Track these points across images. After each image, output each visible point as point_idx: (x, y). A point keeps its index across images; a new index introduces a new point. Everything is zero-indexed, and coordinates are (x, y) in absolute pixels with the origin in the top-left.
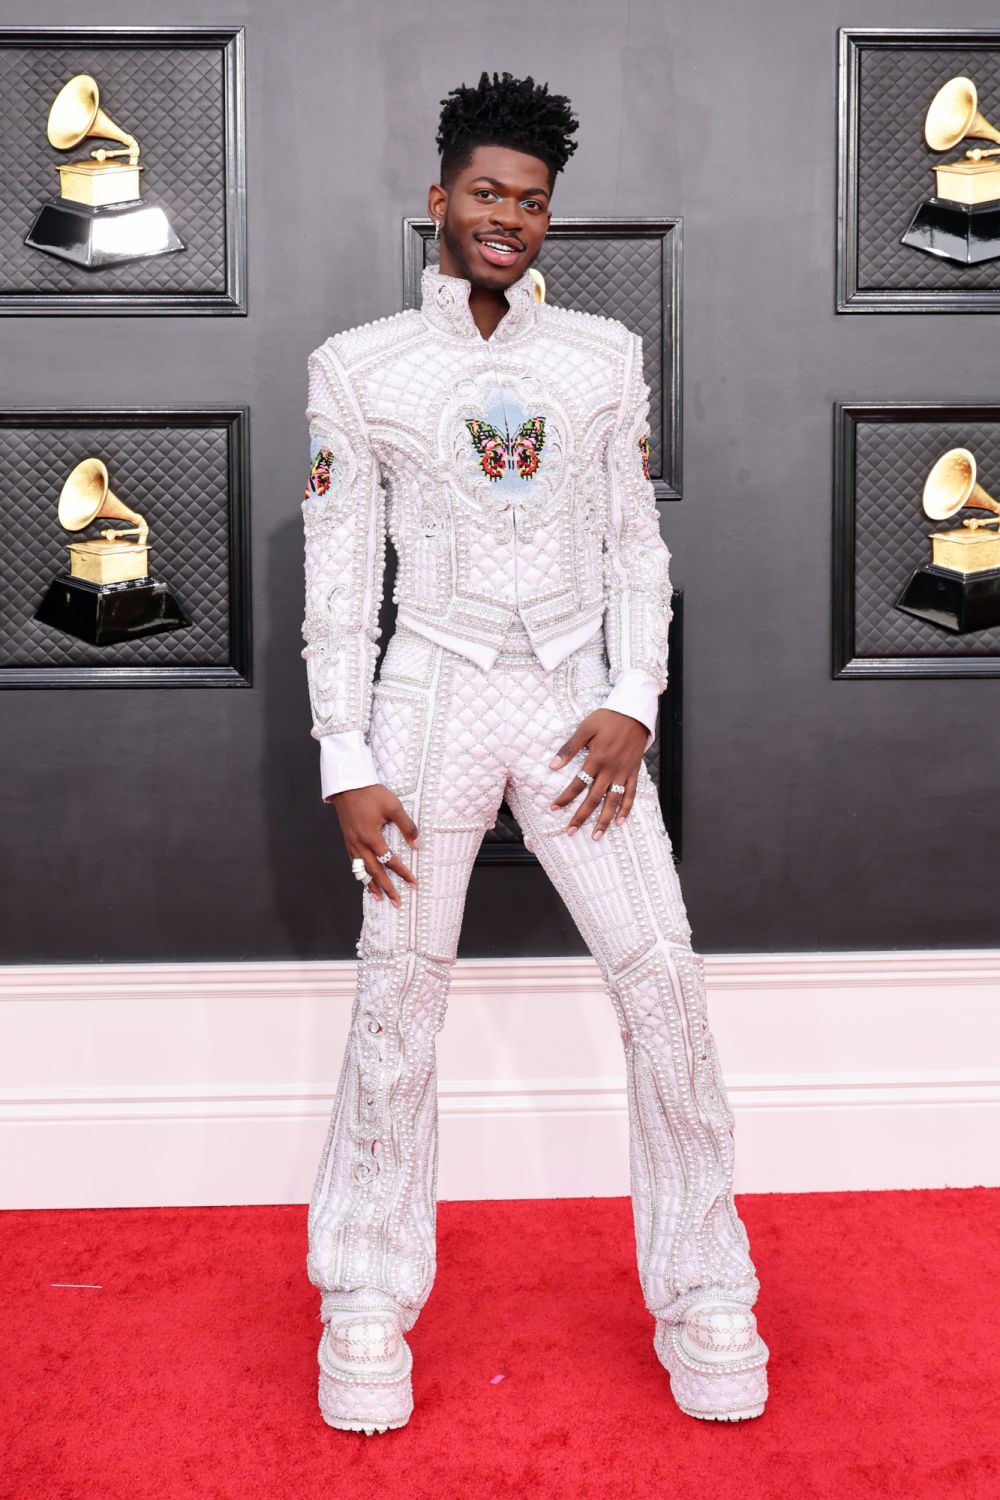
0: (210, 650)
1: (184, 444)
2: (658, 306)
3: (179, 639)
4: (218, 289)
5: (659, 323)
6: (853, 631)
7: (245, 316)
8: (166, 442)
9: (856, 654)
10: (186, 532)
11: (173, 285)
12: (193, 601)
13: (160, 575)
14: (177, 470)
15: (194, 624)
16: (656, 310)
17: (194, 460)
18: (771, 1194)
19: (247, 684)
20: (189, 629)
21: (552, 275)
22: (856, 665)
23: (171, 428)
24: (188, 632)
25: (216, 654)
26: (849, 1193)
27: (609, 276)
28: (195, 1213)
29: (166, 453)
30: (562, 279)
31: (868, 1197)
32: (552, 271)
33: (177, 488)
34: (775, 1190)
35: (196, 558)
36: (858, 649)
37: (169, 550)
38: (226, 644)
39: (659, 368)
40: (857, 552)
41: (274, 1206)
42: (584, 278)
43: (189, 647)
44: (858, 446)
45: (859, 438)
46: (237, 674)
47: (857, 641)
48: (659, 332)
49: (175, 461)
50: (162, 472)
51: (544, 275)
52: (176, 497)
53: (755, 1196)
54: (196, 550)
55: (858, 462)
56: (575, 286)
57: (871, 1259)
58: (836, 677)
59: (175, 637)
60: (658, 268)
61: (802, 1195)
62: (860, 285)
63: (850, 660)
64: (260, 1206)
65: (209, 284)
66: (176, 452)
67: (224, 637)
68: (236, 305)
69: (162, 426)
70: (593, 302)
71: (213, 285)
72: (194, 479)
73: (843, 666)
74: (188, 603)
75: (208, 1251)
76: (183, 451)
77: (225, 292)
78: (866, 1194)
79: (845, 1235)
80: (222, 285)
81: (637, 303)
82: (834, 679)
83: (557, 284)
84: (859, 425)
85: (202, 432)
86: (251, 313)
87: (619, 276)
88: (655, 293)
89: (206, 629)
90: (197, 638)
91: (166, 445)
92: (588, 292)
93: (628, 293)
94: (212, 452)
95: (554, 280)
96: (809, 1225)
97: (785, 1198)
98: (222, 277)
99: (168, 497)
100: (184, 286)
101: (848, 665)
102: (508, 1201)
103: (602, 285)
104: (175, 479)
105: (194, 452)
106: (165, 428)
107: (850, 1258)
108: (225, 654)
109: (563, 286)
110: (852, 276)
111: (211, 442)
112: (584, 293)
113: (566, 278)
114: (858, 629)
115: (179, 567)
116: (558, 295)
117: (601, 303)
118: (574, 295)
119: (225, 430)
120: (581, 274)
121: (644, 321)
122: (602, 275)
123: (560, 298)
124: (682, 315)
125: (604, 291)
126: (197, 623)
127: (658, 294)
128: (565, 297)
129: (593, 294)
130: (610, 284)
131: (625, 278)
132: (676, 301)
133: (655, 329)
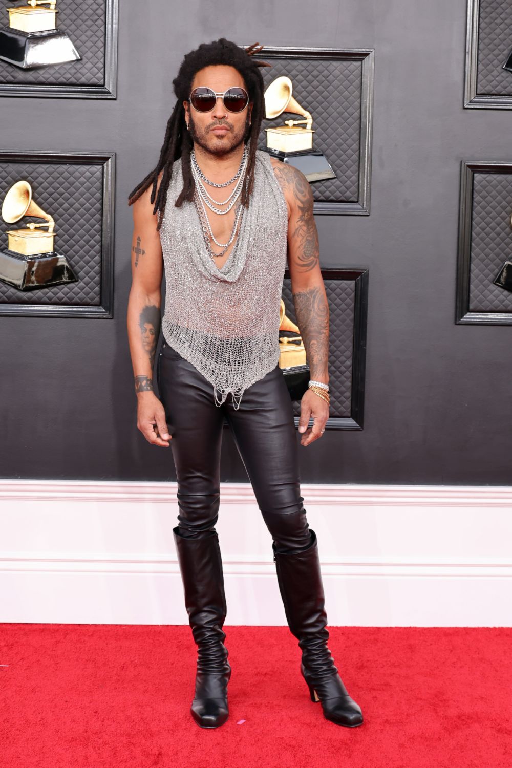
0: (88, 296)
1: (77, 174)
2: (359, 100)
3: (71, 289)
4: (100, 84)
5: (359, 111)
6: (469, 296)
7: (115, 99)
8: (66, 173)
9: (470, 310)
10: (76, 226)
11: (73, 80)
12: (79, 267)
13: (61, 251)
14: (72, 189)
15: (80, 280)
16: (357, 104)
17: (82, 184)
18: (410, 627)
19: (110, 317)
20: (77, 283)
21: (297, 81)
22: (469, 316)
23: (70, 164)
24: (76, 285)
25: (92, 299)
26: (456, 628)
27: (330, 83)
28: (70, 628)
29: (66, 179)
30: (302, 84)
31: (467, 631)
32: (297, 78)
33: (71, 200)
34: (413, 625)
35: (82, 242)
36: (471, 307)
37: (66, 236)
38: (98, 293)
39: (358, 137)
40: (472, 250)
41: (117, 625)
42: (315, 83)
43: (77, 294)
44: (474, 187)
45: (475, 182)
46: (104, 310)
47: (470, 302)
48: (359, 116)
49: (72, 184)
50: (63, 191)
51: (292, 81)
52: (71, 205)
53: (400, 628)
54: (82, 237)
55: (474, 196)
56: (310, 88)
57: (466, 664)
58: (457, 323)
59: (68, 288)
60: (359, 79)
61: (428, 628)
62: (478, 93)
63: (466, 313)
64: (109, 625)
65: (94, 80)
66: (72, 179)
67: (97, 288)
68: (110, 93)
69: (65, 163)
70: (320, 97)
71: (97, 81)
72: (82, 195)
73: (462, 317)
74: (76, 268)
75: (77, 648)
76: (77, 179)
77: (103, 86)
78: (466, 629)
79: (452, 651)
80: (102, 81)
81: (347, 98)
82: (456, 324)
83: (300, 86)
84: (475, 175)
85: (87, 167)
86: (119, 98)
87: (336, 83)
88: (357, 93)
89: (87, 284)
90: (82, 289)
91: (66, 174)
92: (317, 91)
93: (341, 93)
94: (93, 179)
95: (298, 84)
96: (431, 644)
97: (418, 630)
98: (102, 76)
99: (66, 205)
100: (80, 81)
101: (465, 316)
102: (255, 627)
103: (326, 88)
104: (71, 194)
105: (82, 179)
106: (66, 164)
107: (454, 663)
108: (97, 299)
109: (303, 88)
110: (474, 87)
111: (93, 174)
112: (315, 92)
113: (305, 83)
114: (471, 295)
115: (72, 247)
116: (300, 93)
117: (325, 98)
118: (310, 93)
119: (101, 167)
120: (314, 80)
121: (350, 110)
122: (326, 82)
123: (301, 95)
124: (373, 107)
125: (327, 91)
126: (82, 280)
127: (359, 94)
128: (304, 93)
129: (321, 93)
130: (331, 87)
131: (339, 84)
132: (369, 98)
133: (357, 114)
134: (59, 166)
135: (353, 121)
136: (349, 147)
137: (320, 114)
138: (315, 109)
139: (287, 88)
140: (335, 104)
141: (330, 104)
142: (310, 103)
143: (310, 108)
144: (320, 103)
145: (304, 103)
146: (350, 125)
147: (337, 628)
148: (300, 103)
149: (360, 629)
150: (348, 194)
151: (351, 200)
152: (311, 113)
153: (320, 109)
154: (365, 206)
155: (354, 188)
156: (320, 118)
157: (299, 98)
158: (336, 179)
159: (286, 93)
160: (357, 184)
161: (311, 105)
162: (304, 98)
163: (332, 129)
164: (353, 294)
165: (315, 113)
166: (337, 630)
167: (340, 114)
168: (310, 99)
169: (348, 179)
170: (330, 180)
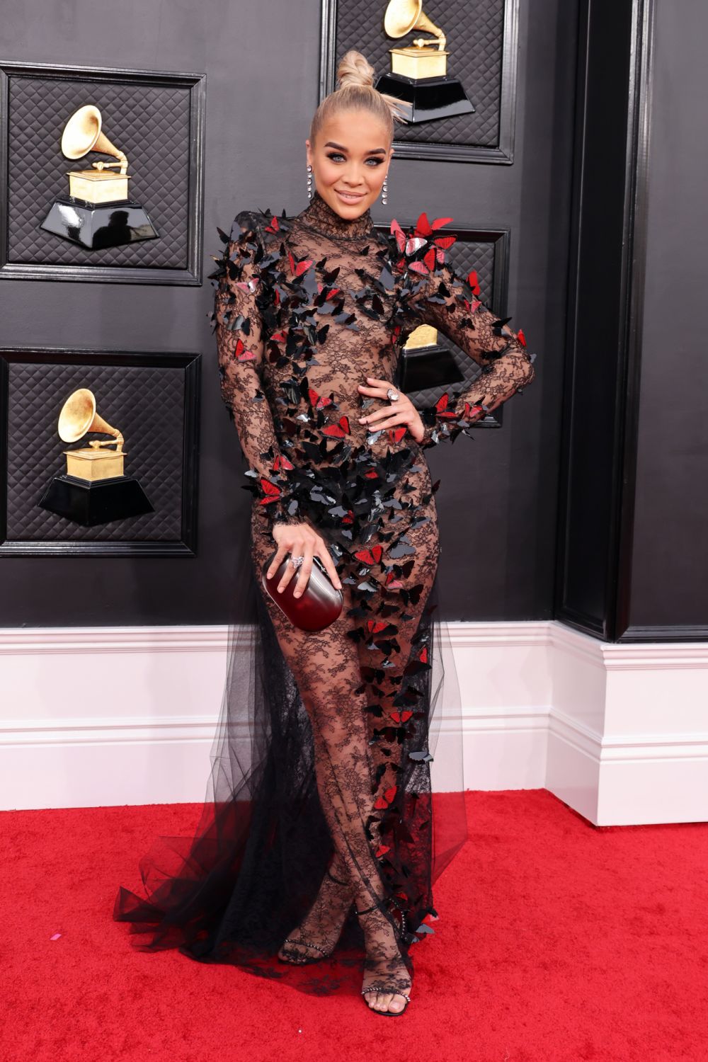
2: (187, 139)
5: (187, 152)
16: (184, 143)
21: (107, 111)
27: (150, 115)
30: (114, 115)
32: (107, 108)
39: (187, 186)
42: (131, 114)
48: (187, 159)
51: (101, 111)
56: (124, 121)
60: (187, 111)
70: (137, 134)
81: (171, 136)
83: (111, 118)
87: (157, 115)
88: (184, 130)
92: (134, 126)
93: (164, 129)
95: (108, 115)
103: (145, 121)
109: (115, 120)
112: (131, 126)
113: (117, 114)
116: (111, 127)
117: (144, 135)
118: (124, 127)
120: (129, 112)
121: (176, 151)
122: (144, 114)
123: (113, 129)
124: (204, 148)
125: (146, 126)
127: (187, 131)
128: (117, 128)
129: (138, 128)
130: (151, 121)
131: (162, 117)
132: (200, 136)
133: (184, 157)
135: (180, 165)
136: (176, 198)
137: (138, 155)
138: (131, 148)
139: (94, 120)
140: (157, 142)
141: (150, 142)
142: (124, 141)
143: (124, 147)
144: (138, 141)
145: (117, 141)
146: (176, 170)
147: (168, 806)
148: (111, 140)
149: (196, 807)
150: (174, 258)
151: (178, 266)
152: (126, 154)
153: (137, 148)
154: (196, 275)
155: (181, 251)
156: (137, 160)
157: (111, 133)
158: (160, 239)
159: (94, 126)
160: (185, 246)
161: (126, 143)
162: (118, 134)
163: (153, 174)
164: (183, 385)
165: (131, 154)
166: (167, 809)
167: (164, 156)
168: (124, 135)
169: (175, 240)
170: (151, 241)
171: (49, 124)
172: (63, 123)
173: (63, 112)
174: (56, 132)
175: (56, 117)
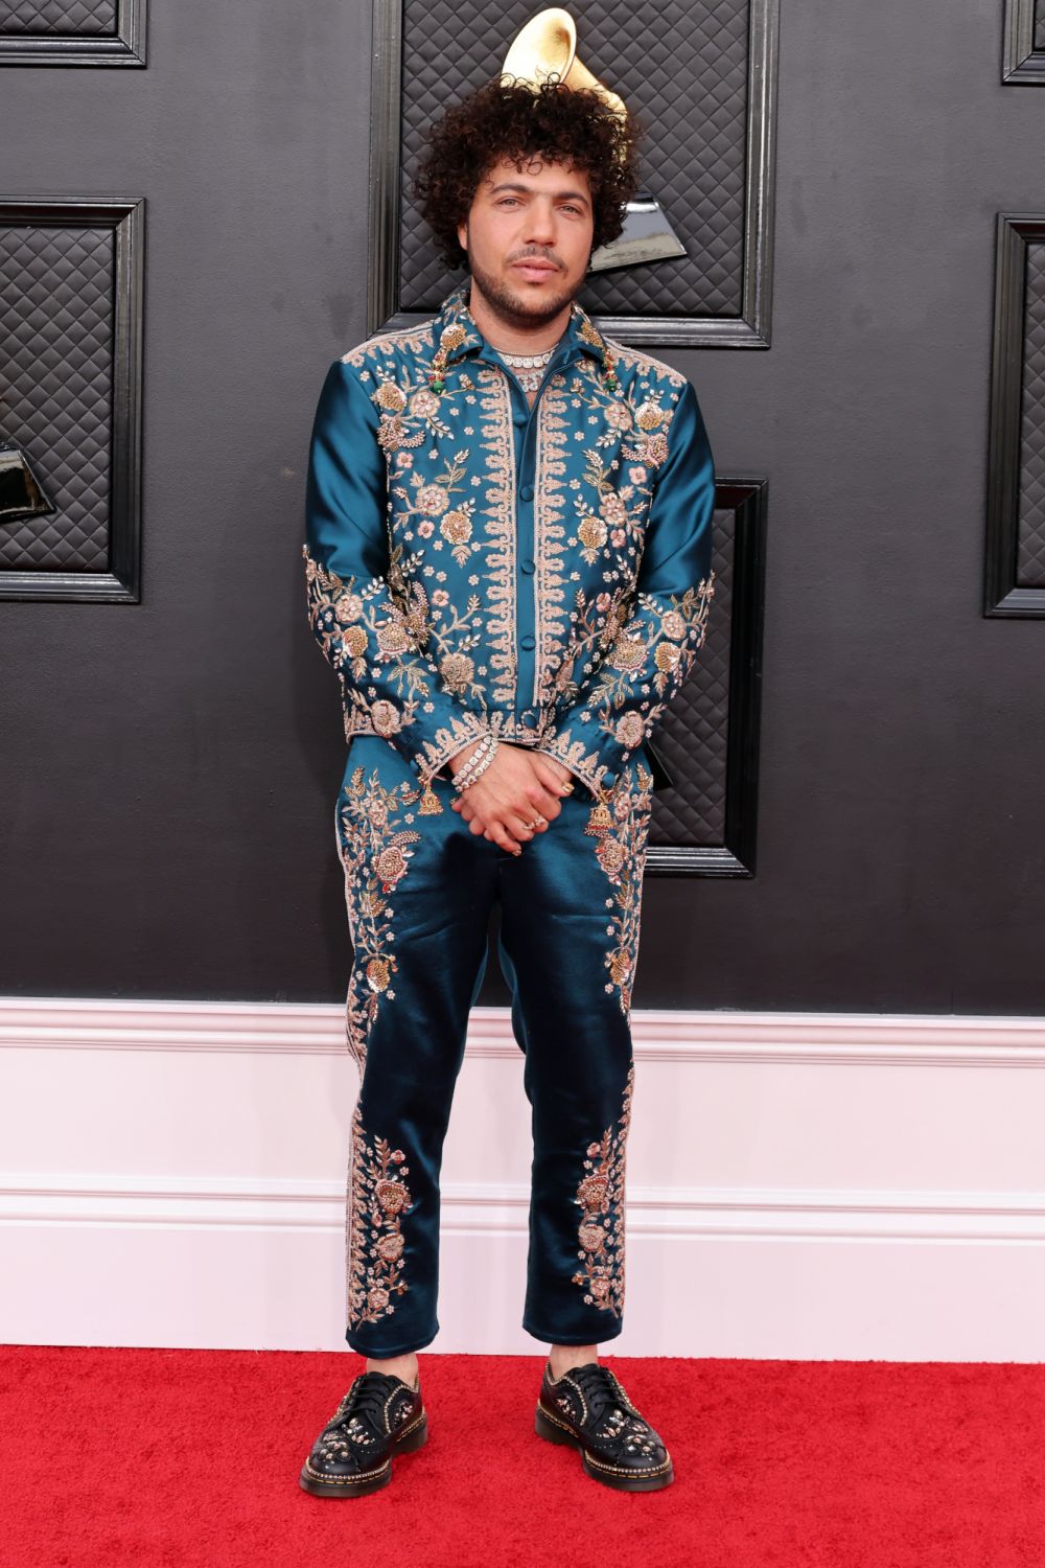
0: (80, 549)
1: (51, 251)
2: (742, 65)
3: (38, 532)
4: (105, 29)
5: (742, 90)
6: (1016, 548)
7: (143, 67)
8: (24, 246)
9: (1019, 582)
10: (50, 377)
11: (40, 21)
12: (58, 478)
13: (12, 438)
14: (39, 288)
15: (59, 510)
16: (737, 73)
17: (65, 275)
18: (871, 1362)
19: (132, 599)
20: (51, 517)
21: (588, 18)
22: (1016, 599)
23: (33, 227)
24: (51, 522)
25: (90, 555)
26: (985, 1364)
27: (672, 22)
28: (38, 1355)
29: (25, 263)
30: (602, 25)
31: (1009, 1371)
32: (589, 12)
33: (38, 314)
34: (877, 1357)
35: (65, 417)
36: (1022, 575)
37: (26, 403)
38: (105, 540)
39: (741, 156)
40: (1024, 433)
41: (153, 1349)
42: (635, 23)
43: (51, 543)
44: (1029, 279)
45: (1031, 266)
46: (119, 583)
47: (1020, 562)
48: (742, 104)
49: (38, 275)
50: (17, 291)
51: (575, 18)
52: (37, 327)
53: (847, 1364)
54: (64, 404)
55: (1029, 301)
56: (622, 35)
57: (991, 1454)
58: (987, 614)
59: (32, 529)
60: (743, 12)
61: (915, 1365)
62: (1037, 44)
63: (1010, 591)
64: (133, 1349)
65: (93, 22)
66: (39, 262)
67: (102, 530)
68: (131, 52)
69: (21, 225)
70: (646, 58)
71: (97, 23)
72: (64, 300)
73: (1000, 598)
74: (51, 479)
75: (45, 1404)
76: (51, 262)
77: (115, 34)
78: (1008, 1368)
79: (962, 1422)
80: (112, 22)
81: (711, 61)
82: (985, 617)
83: (596, 31)
84: (1032, 248)
85: (77, 234)
86: (152, 63)
87: (685, 21)
88: (738, 47)
89: (76, 519)
90: (63, 531)
91: (25, 251)
92: (639, 44)
93: (698, 47)
94: (91, 262)
95: (591, 25)
96: (914, 1405)
97: (890, 1369)
98: (111, 11)
99: (25, 326)
100: (57, 23)
101: (1006, 598)
102: (489, 1357)
103: (660, 34)
104: (37, 300)
105: (65, 263)
106: (24, 226)
107: (961, 1451)
108: (103, 555)
109: (604, 34)
110: (1027, 30)
111: (89, 249)
112: (634, 44)
113: (608, 23)
114: (1022, 546)
115: (38, 428)
116: (596, 47)
117: (659, 61)
118: (620, 47)
119: (110, 232)
120: (630, 17)
121: (722, 88)
122: (661, 19)
123: (600, 52)
124: (777, 81)
125: (664, 44)
126: (64, 509)
127: (742, 50)
128: (608, 49)
129: (647, 47)
130: (673, 32)
131: (695, 25)
132: (768, 59)
133: (737, 99)
134: (59, 231)
135: (729, 116)
136: (719, 179)
137: (647, 99)
138: (633, 86)
139: (563, 36)
140: (684, 74)
141: (671, 74)
142: (621, 73)
143: (621, 85)
144: (647, 73)
145: (608, 73)
146: (720, 126)
147: (691, 1361)
148: (595, 72)
149: (746, 1367)
150: (717, 294)
151: (723, 309)
152: (623, 98)
153: (646, 87)
154: (758, 326)
155: (731, 282)
156: (646, 110)
157: (595, 60)
158: (688, 260)
159: (563, 46)
160: (738, 270)
161: (625, 77)
162: (608, 60)
163: (677, 136)
164: (731, 543)
165: (633, 98)
166: (689, 1367)
167: (697, 99)
168: (621, 62)
169: (717, 260)
170: (672, 262)
171: (479, 47)
172: (504, 44)
173: (506, 22)
174: (491, 60)
175: (492, 34)
